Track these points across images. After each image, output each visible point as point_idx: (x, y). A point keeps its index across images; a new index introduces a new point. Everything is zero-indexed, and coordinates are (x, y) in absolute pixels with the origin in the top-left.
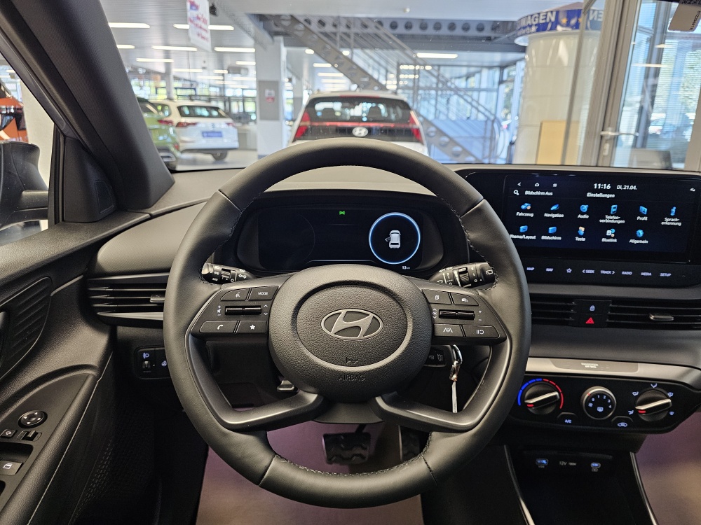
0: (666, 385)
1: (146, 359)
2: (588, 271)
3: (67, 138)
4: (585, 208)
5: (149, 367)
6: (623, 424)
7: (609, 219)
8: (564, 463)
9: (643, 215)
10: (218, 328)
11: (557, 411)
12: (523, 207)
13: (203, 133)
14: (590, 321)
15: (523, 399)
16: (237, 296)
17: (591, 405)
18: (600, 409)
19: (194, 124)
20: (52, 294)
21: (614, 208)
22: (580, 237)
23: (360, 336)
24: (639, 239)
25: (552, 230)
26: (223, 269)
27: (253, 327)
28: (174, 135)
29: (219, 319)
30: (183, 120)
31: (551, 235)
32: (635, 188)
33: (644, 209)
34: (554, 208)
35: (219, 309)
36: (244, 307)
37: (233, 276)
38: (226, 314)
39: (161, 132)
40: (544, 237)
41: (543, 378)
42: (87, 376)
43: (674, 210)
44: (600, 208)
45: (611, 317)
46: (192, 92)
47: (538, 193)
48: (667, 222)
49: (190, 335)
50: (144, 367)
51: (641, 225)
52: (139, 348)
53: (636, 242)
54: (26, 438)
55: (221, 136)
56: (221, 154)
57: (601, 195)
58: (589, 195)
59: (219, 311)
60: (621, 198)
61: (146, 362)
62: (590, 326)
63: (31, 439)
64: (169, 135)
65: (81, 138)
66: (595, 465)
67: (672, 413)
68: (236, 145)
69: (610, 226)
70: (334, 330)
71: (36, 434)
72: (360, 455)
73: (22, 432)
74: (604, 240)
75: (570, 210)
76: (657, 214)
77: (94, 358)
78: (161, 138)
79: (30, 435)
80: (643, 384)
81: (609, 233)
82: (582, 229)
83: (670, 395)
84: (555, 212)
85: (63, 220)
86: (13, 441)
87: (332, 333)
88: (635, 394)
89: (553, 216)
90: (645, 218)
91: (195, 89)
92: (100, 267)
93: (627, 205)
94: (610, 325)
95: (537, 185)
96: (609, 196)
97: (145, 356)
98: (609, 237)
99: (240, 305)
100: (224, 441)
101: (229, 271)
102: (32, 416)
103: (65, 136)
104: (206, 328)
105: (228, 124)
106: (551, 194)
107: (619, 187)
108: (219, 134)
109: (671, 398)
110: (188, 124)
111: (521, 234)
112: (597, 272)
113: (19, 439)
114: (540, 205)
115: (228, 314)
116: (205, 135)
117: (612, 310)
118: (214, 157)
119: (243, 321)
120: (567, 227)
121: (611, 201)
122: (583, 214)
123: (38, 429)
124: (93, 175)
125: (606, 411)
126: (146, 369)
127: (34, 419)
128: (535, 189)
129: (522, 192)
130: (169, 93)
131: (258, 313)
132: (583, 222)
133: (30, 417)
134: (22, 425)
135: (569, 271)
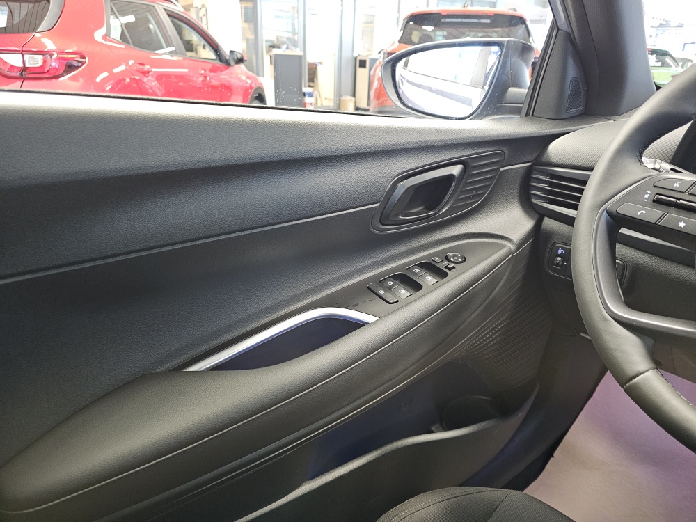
1: (560, 256)
3: (560, 31)
5: (560, 263)
10: (639, 214)
16: (675, 185)
20: (501, 169)
26: (672, 169)
27: (682, 224)
29: (645, 204)
35: (647, 194)
36: (679, 199)
38: (654, 201)
42: (505, 246)
49: (605, 212)
50: (555, 262)
52: (556, 243)
54: (446, 267)
59: (646, 196)
61: (559, 258)
63: (450, 269)
65: (573, 32)
71: (453, 268)
73: (446, 263)
79: (450, 266)
85: (533, 115)
86: (438, 265)
97: (560, 251)
99: (675, 196)
102: (457, 256)
103: (558, 29)
104: (625, 209)
113: (442, 266)
115: (657, 202)
119: (672, 214)
123: (456, 265)
124: (572, 72)
126: (557, 265)
127: (456, 258)
133: (454, 256)
134: (447, 259)
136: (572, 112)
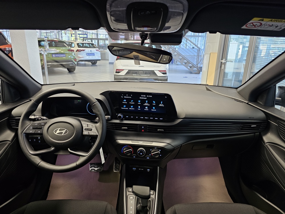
0: (159, 148)
2: (142, 118)
4: (139, 101)
6: (148, 158)
7: (146, 104)
8: (140, 169)
9: (154, 103)
10: (31, 132)
11: (132, 154)
12: (124, 101)
13: (87, 54)
14: (143, 131)
15: (123, 151)
16: (36, 125)
17: (139, 153)
18: (141, 154)
19: (84, 50)
21: (147, 101)
22: (139, 109)
23: (63, 134)
24: (154, 109)
25: (132, 107)
26: (39, 117)
27: (39, 132)
28: (74, 56)
30: (79, 49)
31: (132, 108)
32: (151, 96)
33: (154, 102)
34: (132, 101)
36: (37, 127)
37: (42, 119)
39: (69, 54)
40: (130, 109)
41: (128, 145)
42: (8, 143)
43: (162, 102)
44: (143, 101)
45: (148, 130)
46: (86, 36)
47: (127, 97)
48: (160, 105)
49: (24, 134)
51: (154, 106)
53: (153, 110)
55: (94, 55)
56: (94, 62)
57: (143, 98)
58: (140, 98)
59: (31, 128)
60: (148, 99)
62: (143, 132)
64: (72, 55)
66: (148, 170)
67: (161, 155)
68: (100, 58)
69: (146, 106)
70: (57, 132)
72: (94, 169)
74: (145, 109)
75: (136, 102)
76: (158, 103)
77: (10, 139)
78: (69, 57)
80: (153, 147)
81: (146, 108)
82: (139, 107)
83: (160, 150)
84: (132, 102)
85: (5, 102)
87: (56, 134)
88: (151, 150)
89: (132, 103)
90: (155, 104)
91: (87, 35)
92: (12, 115)
93: (150, 101)
94: (149, 132)
95: (127, 95)
96: (145, 98)
98: (146, 109)
100: (30, 157)
101: (41, 117)
103: (3, 81)
104: (28, 132)
105: (97, 50)
106: (131, 97)
107: (147, 96)
108: (93, 54)
109: (160, 151)
110: (81, 50)
111: (124, 108)
112: (144, 118)
114: (128, 100)
115: (33, 129)
116: (88, 54)
117: (149, 128)
118: (92, 63)
119: (37, 130)
120: (135, 106)
121: (146, 100)
122: (139, 103)
124: (12, 90)
125: (143, 154)
128: (127, 96)
129: (123, 97)
130: (76, 37)
131: (41, 128)
132: (139, 105)
135: (137, 117)
136: (17, 99)
